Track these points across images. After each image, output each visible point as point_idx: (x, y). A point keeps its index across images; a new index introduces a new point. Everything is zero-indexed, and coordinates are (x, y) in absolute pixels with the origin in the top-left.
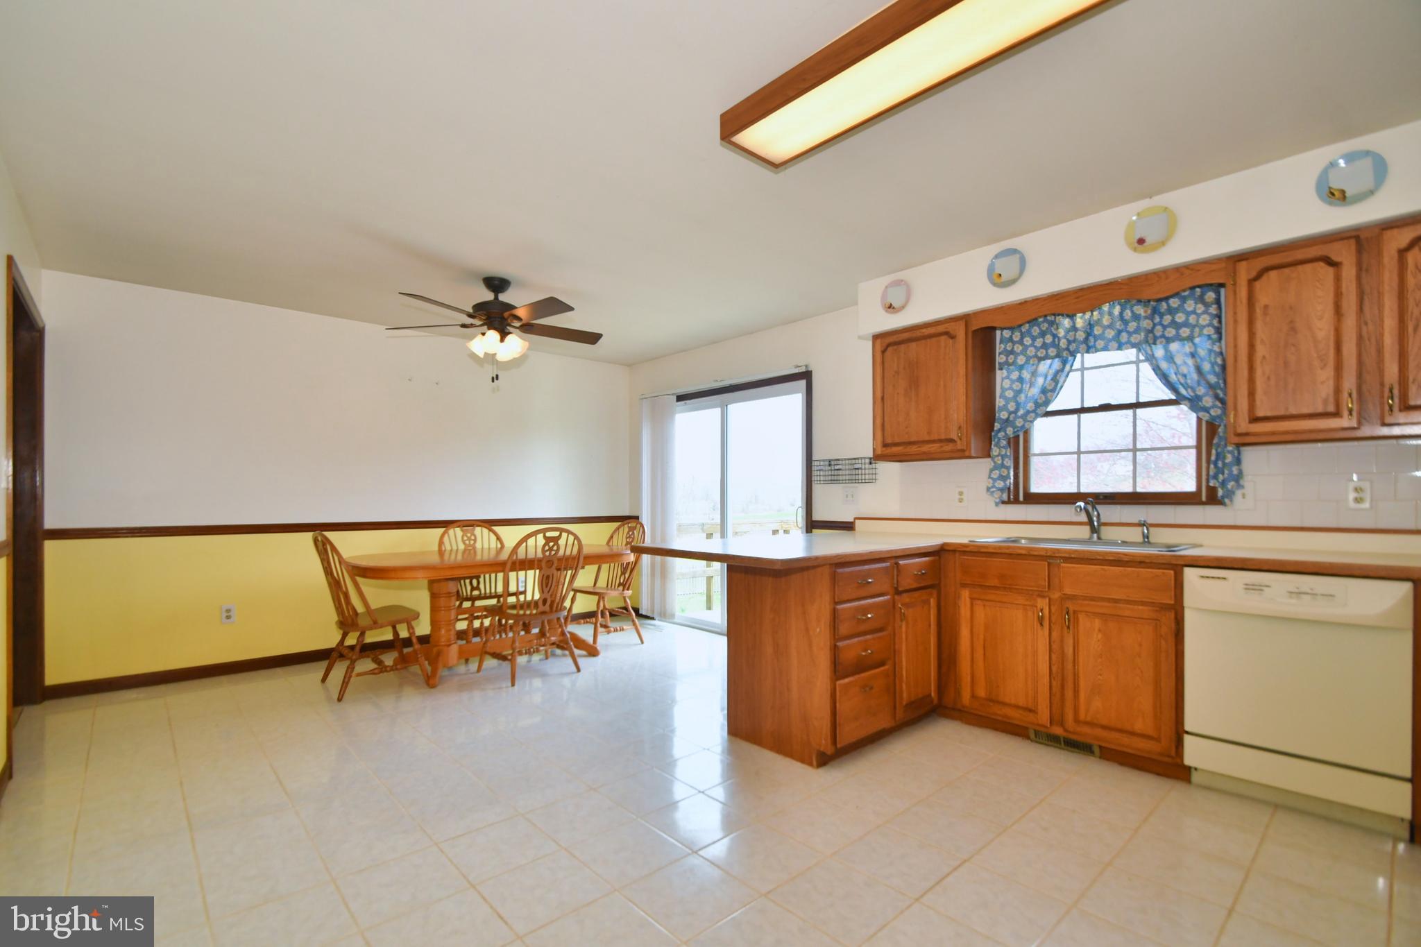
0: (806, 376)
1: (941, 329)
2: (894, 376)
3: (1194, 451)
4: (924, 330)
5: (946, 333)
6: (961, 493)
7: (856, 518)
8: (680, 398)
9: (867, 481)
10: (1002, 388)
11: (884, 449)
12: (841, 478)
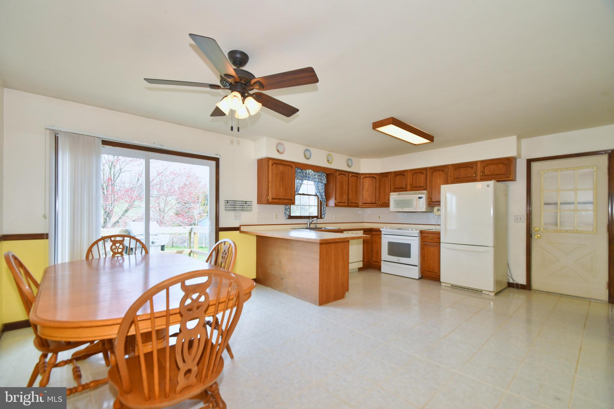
0: (217, 160)
1: (290, 164)
2: (276, 175)
3: (317, 207)
4: (285, 162)
5: (290, 166)
6: (276, 216)
7: (241, 226)
8: (105, 143)
9: (248, 211)
10: (297, 186)
11: (272, 200)
12: (237, 209)
